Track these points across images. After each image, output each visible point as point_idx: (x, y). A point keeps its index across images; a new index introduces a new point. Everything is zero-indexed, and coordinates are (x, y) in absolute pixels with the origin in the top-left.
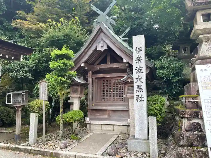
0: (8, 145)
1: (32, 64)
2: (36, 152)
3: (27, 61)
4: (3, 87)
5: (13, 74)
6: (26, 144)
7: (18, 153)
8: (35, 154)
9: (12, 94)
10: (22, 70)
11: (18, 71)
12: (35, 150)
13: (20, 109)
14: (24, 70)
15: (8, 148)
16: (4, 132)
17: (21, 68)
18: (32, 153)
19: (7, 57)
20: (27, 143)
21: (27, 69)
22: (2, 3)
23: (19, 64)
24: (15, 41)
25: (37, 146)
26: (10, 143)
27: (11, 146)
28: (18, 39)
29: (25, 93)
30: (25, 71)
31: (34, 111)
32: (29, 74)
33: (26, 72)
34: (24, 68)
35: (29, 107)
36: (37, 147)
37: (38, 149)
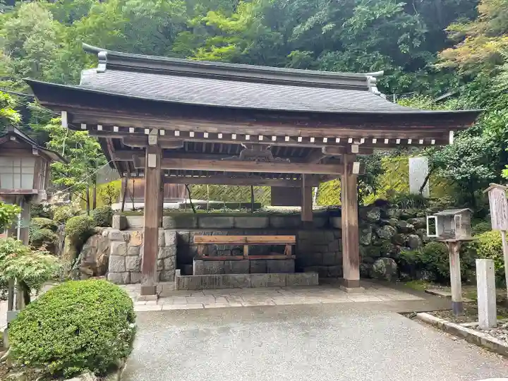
0: (437, 319)
1: (488, 142)
2: (491, 346)
3: (476, 138)
4: (434, 200)
5: (446, 171)
6: (473, 324)
7: (455, 338)
8: (489, 349)
9: (436, 218)
10: (465, 161)
11: (457, 164)
12: (488, 342)
13: (455, 249)
14: (469, 159)
15: (436, 325)
16: (438, 295)
17: (461, 157)
18: (483, 347)
19: (421, 142)
20: (476, 323)
21: (475, 156)
22: (418, 22)
23: (458, 149)
24: (454, 92)
25: (495, 335)
26: (443, 317)
27: (442, 323)
28: (460, 86)
29: (460, 216)
30: (471, 161)
31: (488, 255)
32: (481, 169)
33: (475, 163)
34: (469, 155)
35: (476, 245)
36: (495, 337)
37: (495, 340)
